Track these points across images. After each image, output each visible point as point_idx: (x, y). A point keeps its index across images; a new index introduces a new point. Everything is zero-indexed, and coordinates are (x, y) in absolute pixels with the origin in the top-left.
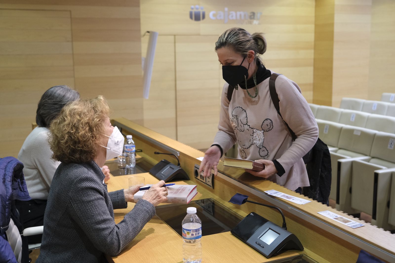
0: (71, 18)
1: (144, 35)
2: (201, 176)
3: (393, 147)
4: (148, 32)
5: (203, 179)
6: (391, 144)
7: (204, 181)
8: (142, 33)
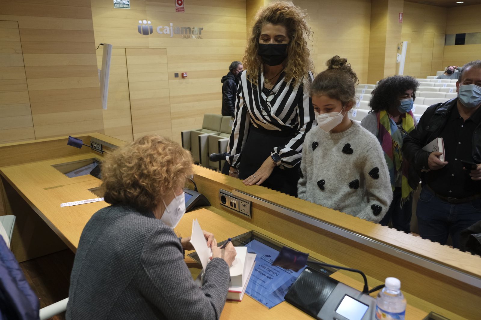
0: (19, 28)
1: (98, 48)
4: (102, 44)
8: (97, 46)
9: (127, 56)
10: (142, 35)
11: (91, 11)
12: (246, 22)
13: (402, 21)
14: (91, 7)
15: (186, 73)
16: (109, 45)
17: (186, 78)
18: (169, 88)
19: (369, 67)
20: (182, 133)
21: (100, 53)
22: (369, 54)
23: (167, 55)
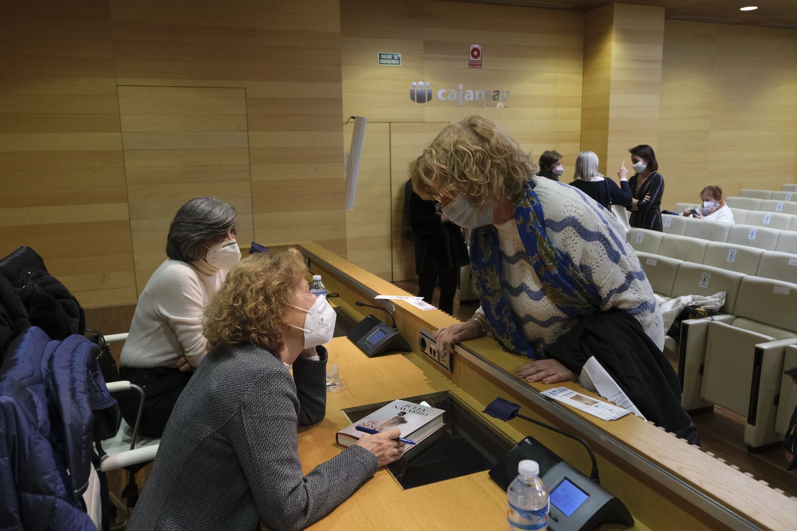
0: (246, 98)
1: (347, 122)
2: (431, 349)
3: (707, 284)
4: (353, 117)
5: (434, 355)
6: (704, 280)
7: (436, 359)
8: (345, 119)
9: (391, 134)
10: (415, 103)
11: (340, 72)
12: (582, 80)
14: (341, 66)
16: (364, 118)
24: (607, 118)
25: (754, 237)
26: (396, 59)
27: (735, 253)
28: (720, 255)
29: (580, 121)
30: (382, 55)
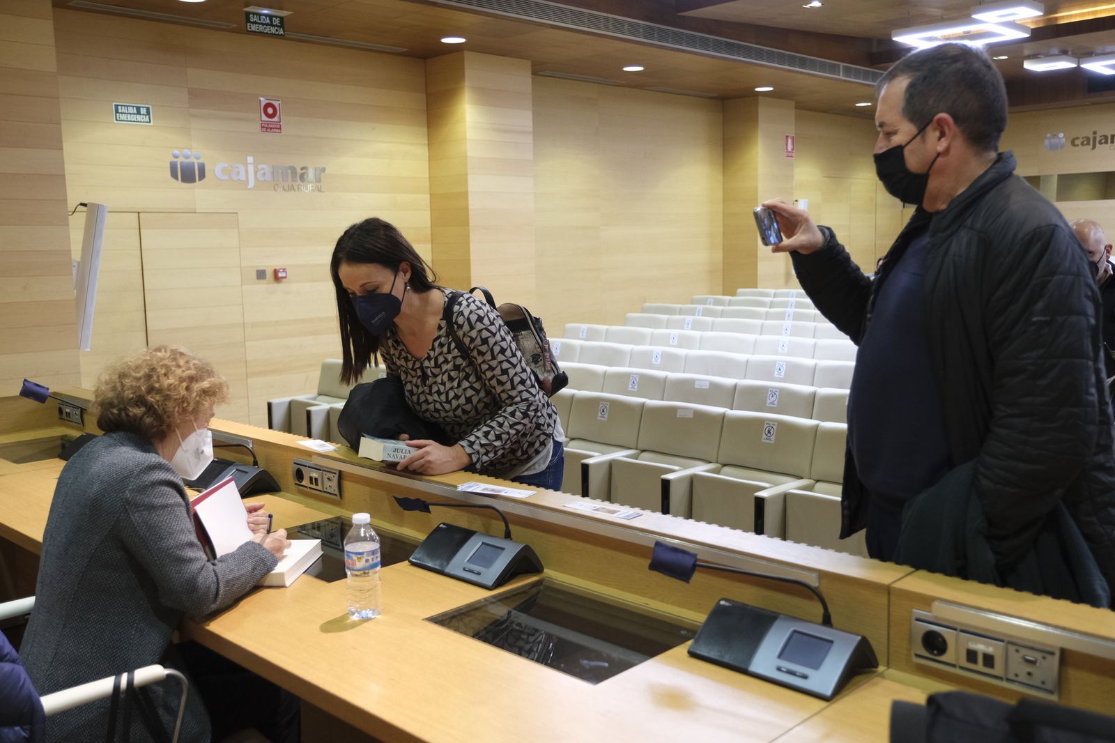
1: (74, 212)
2: (311, 478)
3: (606, 416)
4: (84, 205)
5: (317, 484)
6: (603, 411)
7: (319, 487)
8: (71, 206)
9: (142, 232)
10: (179, 184)
11: (60, 134)
12: (427, 154)
13: (794, 155)
14: (60, 124)
15: (284, 270)
16: (103, 206)
17: (284, 280)
18: (243, 305)
19: (724, 257)
20: (270, 405)
21: (78, 222)
22: (724, 226)
23: (238, 228)
24: (467, 209)
25: (659, 360)
26: (144, 115)
27: (637, 379)
28: (622, 381)
29: (429, 212)
30: (120, 107)
